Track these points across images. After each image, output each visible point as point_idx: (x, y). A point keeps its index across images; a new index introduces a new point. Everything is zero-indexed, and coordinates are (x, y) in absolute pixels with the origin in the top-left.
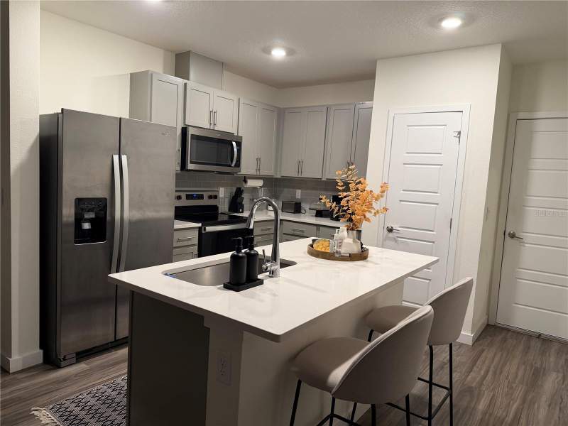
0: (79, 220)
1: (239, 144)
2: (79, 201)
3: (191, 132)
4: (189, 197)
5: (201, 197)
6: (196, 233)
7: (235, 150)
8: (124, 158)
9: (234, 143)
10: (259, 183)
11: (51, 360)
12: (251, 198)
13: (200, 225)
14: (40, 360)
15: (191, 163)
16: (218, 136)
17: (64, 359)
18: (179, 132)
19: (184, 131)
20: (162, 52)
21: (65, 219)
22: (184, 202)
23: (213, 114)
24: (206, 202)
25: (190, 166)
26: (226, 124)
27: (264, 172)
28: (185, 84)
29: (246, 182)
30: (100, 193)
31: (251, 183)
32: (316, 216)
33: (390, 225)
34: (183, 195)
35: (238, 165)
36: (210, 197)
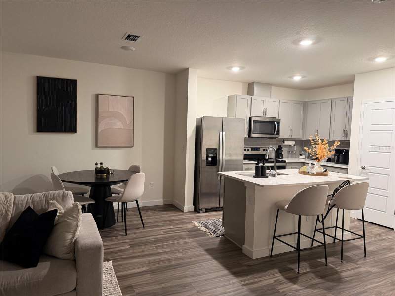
0: (207, 157)
1: (279, 123)
2: (208, 150)
3: (253, 119)
4: (253, 150)
5: (259, 150)
6: (255, 166)
7: (276, 126)
8: (224, 133)
9: (276, 123)
10: (293, 143)
11: (197, 210)
12: (289, 151)
13: (256, 162)
14: (193, 209)
15: (253, 133)
16: (267, 120)
17: (201, 210)
18: (248, 120)
19: (250, 119)
20: (242, 84)
21: (203, 158)
22: (250, 152)
23: (265, 110)
24: (261, 152)
25: (253, 135)
26: (272, 114)
27: (294, 137)
28: (252, 98)
29: (284, 142)
30: (215, 147)
31: (287, 143)
32: (327, 161)
33: (364, 165)
34: (250, 149)
35: (278, 133)
36: (264, 150)
